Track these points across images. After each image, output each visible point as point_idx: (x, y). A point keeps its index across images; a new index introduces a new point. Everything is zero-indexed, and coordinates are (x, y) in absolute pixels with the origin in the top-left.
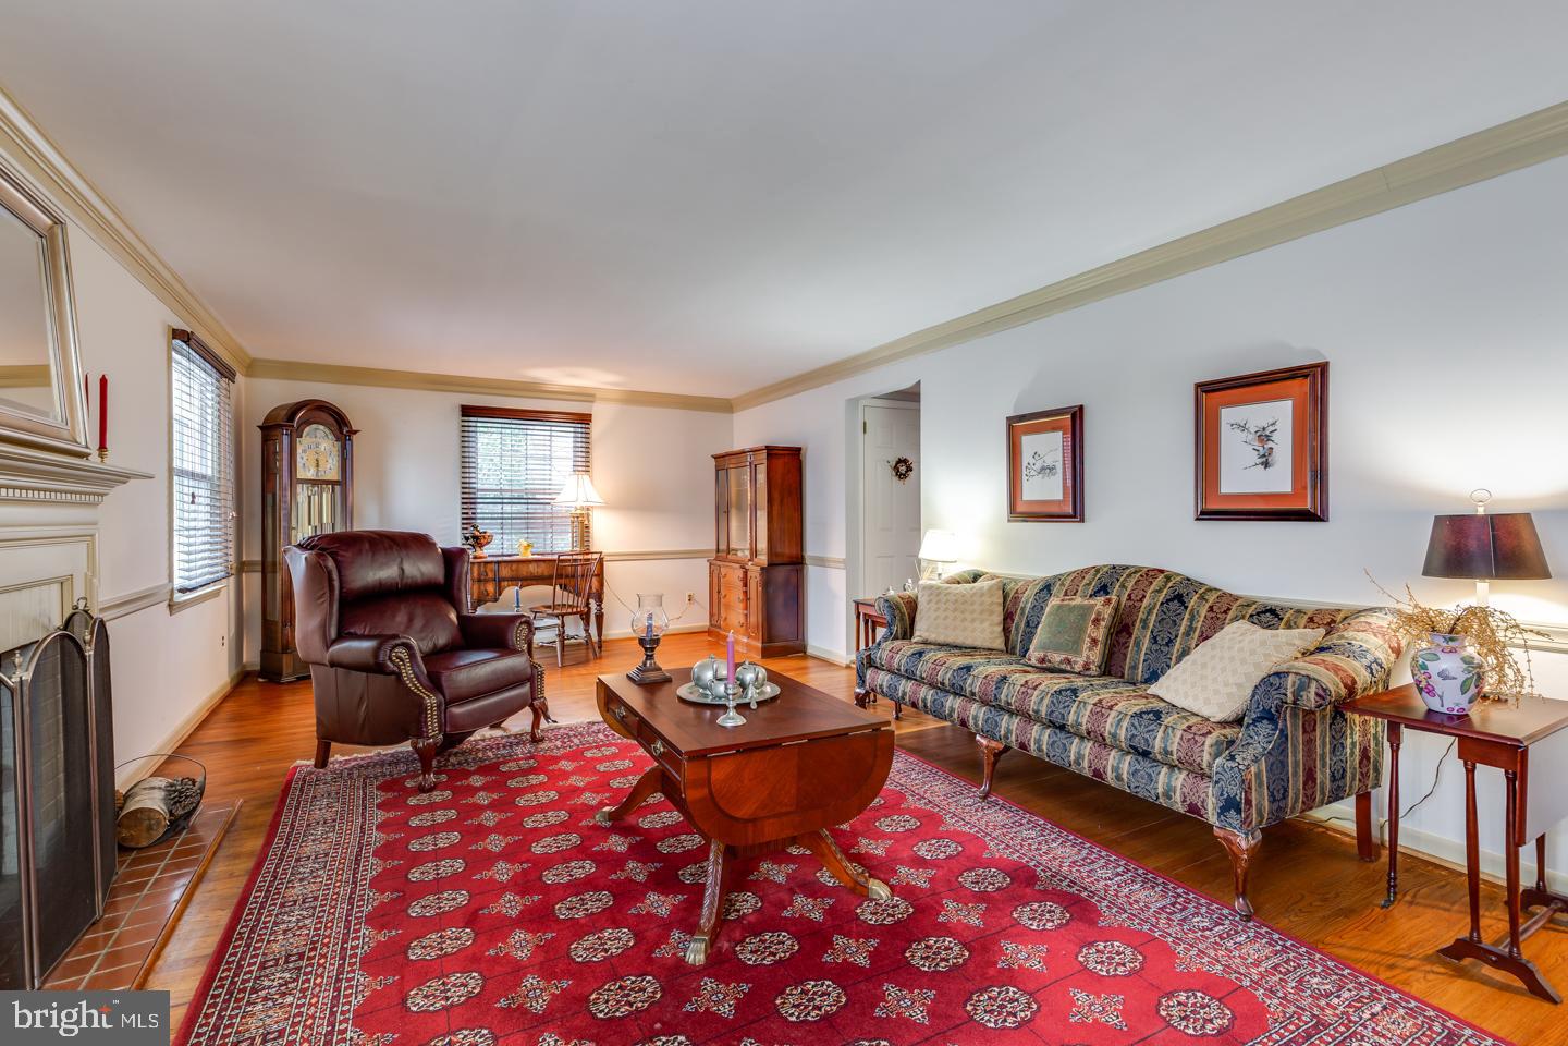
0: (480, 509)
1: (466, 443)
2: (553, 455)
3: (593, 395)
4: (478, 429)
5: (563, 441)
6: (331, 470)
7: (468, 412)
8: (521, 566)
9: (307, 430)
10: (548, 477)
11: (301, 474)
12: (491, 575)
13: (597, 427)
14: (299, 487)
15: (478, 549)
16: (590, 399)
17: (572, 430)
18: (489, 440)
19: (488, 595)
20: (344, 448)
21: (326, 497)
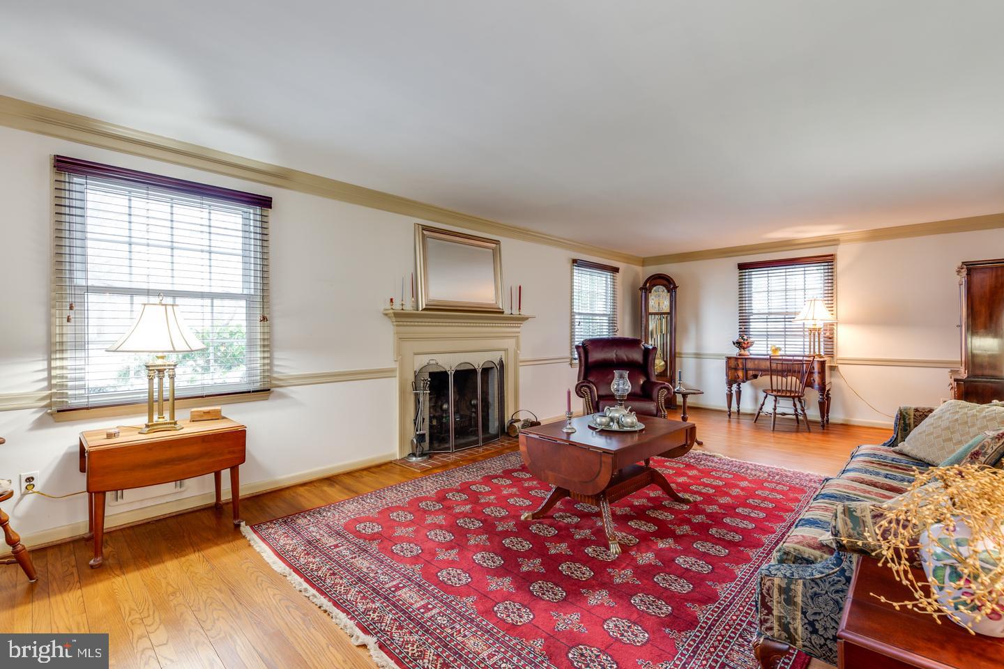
0: (753, 325)
1: (742, 285)
2: (807, 287)
3: (838, 240)
4: (753, 276)
5: (814, 277)
6: (665, 306)
7: (742, 267)
8: (761, 361)
9: (654, 288)
10: (794, 303)
11: (651, 310)
12: (741, 366)
13: (840, 264)
14: (650, 316)
15: (742, 350)
16: (837, 242)
17: (822, 267)
18: (759, 281)
19: (739, 377)
20: (671, 296)
21: (664, 321)
